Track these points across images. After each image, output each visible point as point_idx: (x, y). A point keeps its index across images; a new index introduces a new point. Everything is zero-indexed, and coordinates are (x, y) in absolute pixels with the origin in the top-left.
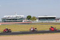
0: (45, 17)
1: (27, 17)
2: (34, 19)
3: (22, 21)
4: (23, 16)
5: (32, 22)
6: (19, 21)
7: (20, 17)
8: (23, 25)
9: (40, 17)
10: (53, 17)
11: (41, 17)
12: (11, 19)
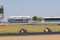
0: (51, 18)
2: (40, 20)
5: (38, 23)
6: (25, 22)
7: (26, 18)
10: (59, 18)
11: (47, 18)
12: (17, 20)
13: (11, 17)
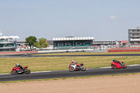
0: (68, 39)
1: (27, 39)
5: (39, 52)
10: (87, 39)
11: (59, 39)
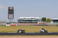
1: (42, 19)
2: (49, 21)
3: (36, 23)
4: (38, 18)
5: (47, 24)
6: (34, 23)
7: (35, 19)
8: (37, 26)
9: (55, 19)
12: (27, 20)
13: (21, 18)
